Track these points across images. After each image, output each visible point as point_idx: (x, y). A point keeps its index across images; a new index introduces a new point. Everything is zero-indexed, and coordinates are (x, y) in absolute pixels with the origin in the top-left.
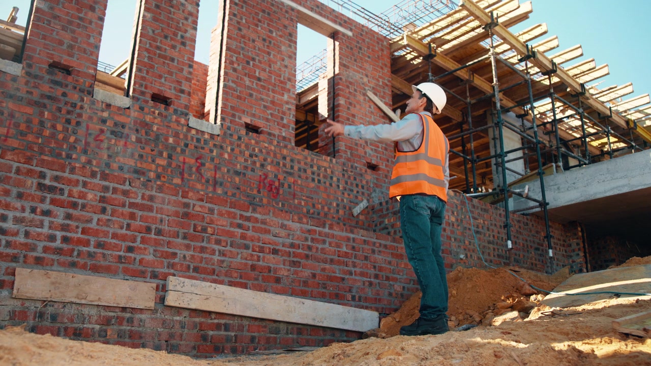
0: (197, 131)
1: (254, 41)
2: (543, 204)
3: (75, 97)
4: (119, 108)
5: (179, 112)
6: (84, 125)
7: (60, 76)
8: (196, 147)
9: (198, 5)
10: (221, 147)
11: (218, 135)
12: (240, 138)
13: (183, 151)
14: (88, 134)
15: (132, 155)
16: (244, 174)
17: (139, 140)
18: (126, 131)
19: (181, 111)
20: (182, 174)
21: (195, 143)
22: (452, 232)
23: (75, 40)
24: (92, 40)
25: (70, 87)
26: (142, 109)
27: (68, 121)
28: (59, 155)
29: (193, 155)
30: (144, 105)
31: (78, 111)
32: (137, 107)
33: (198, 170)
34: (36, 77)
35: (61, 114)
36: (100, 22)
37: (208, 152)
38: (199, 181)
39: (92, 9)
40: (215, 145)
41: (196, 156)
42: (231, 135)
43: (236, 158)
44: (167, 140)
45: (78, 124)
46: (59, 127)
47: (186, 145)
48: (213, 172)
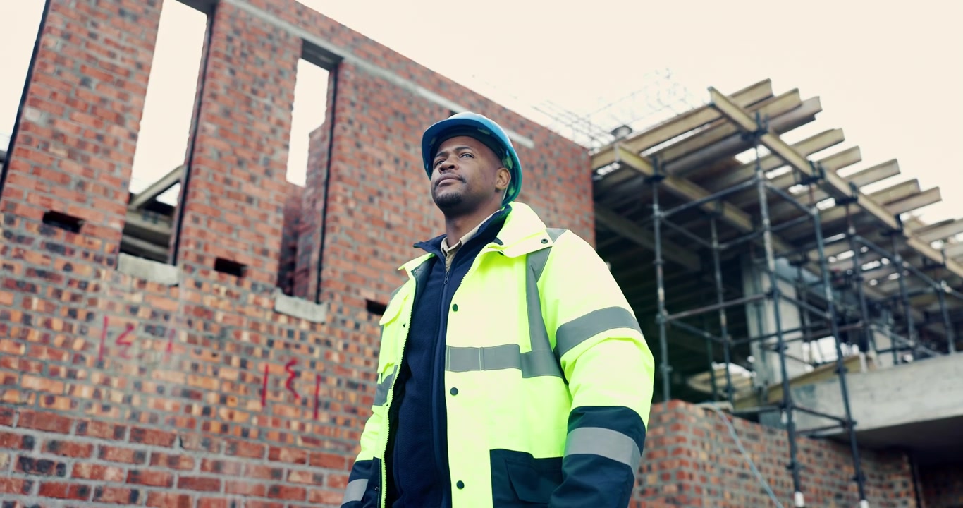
0: (290, 317)
1: (380, 163)
2: (847, 423)
3: (84, 270)
4: (160, 287)
5: (260, 288)
6: (99, 318)
7: (60, 237)
8: (287, 345)
9: (291, 108)
10: (328, 343)
11: (323, 324)
12: (357, 326)
13: (265, 354)
14: (105, 334)
15: (180, 366)
16: (364, 387)
17: (192, 340)
18: (171, 324)
19: (263, 286)
20: (263, 393)
21: (285, 338)
22: (704, 479)
23: (88, 172)
24: (118, 173)
25: (78, 254)
26: (198, 285)
27: (73, 314)
28: (55, 373)
29: (281, 359)
30: (201, 278)
31: (90, 294)
32: (190, 282)
33: (289, 384)
34: (20, 239)
35: (62, 302)
36: (131, 142)
37: (306, 351)
38: (290, 401)
39: (119, 120)
40: (318, 341)
41: (287, 360)
42: (344, 322)
43: (352, 360)
44: (238, 335)
45: (90, 316)
46: (57, 324)
47: (271, 343)
48: (313, 387)
